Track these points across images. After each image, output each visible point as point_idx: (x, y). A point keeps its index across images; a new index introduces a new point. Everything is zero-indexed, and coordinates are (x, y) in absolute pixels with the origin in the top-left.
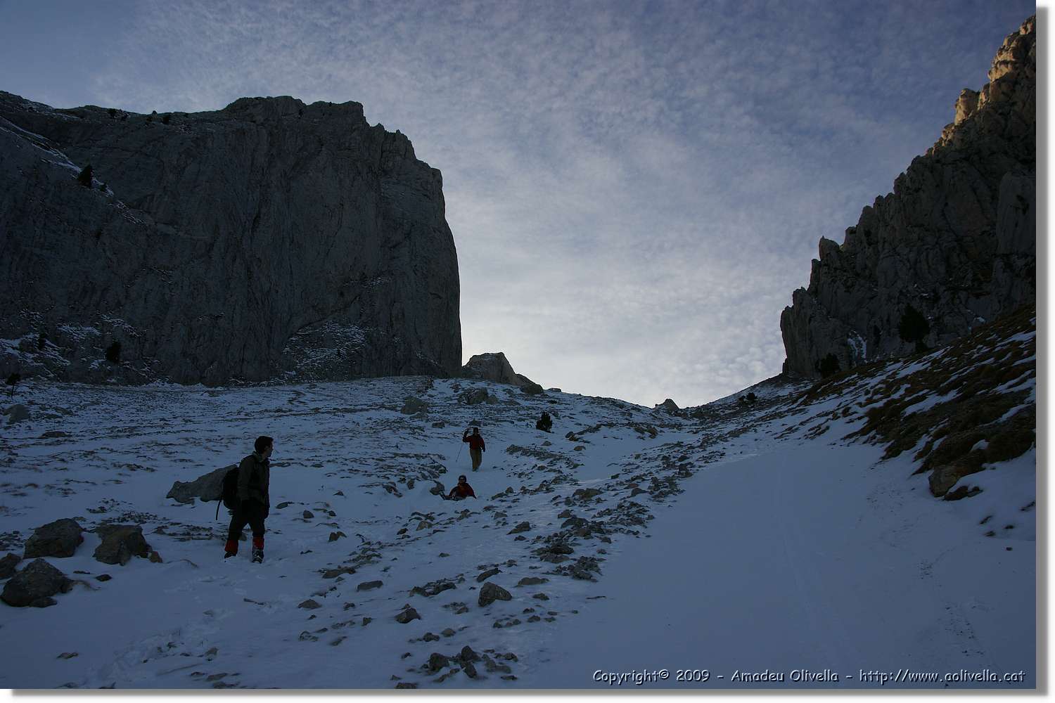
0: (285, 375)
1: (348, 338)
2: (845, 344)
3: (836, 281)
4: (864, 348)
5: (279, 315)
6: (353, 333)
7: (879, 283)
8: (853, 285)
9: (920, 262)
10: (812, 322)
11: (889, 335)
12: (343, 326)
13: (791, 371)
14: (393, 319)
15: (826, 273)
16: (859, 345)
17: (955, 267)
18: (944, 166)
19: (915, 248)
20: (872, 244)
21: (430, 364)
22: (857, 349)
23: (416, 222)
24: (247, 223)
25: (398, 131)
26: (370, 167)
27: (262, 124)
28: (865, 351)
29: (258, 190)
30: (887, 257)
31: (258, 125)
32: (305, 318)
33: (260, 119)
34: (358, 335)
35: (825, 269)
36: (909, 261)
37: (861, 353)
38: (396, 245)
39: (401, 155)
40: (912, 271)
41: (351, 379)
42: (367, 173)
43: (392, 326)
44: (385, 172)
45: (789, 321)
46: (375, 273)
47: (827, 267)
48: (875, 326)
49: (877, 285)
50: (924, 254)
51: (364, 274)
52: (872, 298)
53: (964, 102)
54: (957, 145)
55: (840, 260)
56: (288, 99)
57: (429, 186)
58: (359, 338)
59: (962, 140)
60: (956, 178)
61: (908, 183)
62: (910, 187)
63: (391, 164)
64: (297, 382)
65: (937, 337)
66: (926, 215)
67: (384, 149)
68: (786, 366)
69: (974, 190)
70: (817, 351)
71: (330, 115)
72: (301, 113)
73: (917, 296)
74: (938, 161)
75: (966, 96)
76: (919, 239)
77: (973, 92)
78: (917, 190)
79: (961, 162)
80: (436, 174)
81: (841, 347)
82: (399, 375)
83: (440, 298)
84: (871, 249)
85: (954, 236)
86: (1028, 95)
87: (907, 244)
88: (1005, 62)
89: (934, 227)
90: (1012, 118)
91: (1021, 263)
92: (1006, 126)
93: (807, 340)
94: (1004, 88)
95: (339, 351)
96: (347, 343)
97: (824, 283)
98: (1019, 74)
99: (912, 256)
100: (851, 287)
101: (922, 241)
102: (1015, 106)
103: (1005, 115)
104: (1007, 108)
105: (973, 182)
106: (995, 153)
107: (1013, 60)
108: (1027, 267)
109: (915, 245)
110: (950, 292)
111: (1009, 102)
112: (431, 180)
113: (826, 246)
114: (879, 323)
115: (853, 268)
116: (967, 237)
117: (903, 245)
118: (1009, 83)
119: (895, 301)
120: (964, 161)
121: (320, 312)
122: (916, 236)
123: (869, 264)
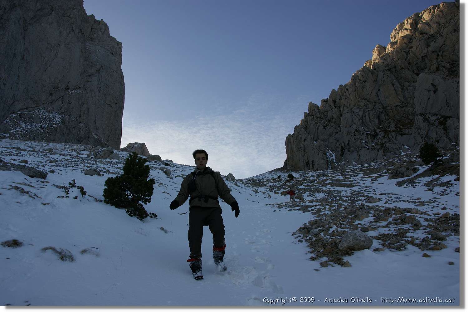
1: (50, 119)
2: (325, 154)
3: (318, 123)
4: (334, 157)
6: (54, 117)
7: (341, 126)
9: (365, 116)
10: (305, 142)
12: (49, 112)
13: (288, 166)
14: (82, 113)
15: (312, 119)
16: (331, 155)
17: (383, 121)
18: (379, 72)
19: (362, 110)
20: (337, 107)
21: (101, 141)
22: (329, 157)
23: (104, 65)
25: (102, 20)
28: (334, 159)
30: (347, 113)
32: (25, 104)
34: (57, 118)
36: (359, 116)
37: (332, 159)
38: (91, 75)
39: (102, 32)
40: (361, 120)
43: (80, 117)
44: (92, 39)
45: (289, 141)
46: (75, 87)
47: (312, 116)
48: (341, 147)
50: (368, 113)
51: (68, 86)
52: (337, 133)
53: (378, 50)
55: (319, 113)
57: (115, 49)
58: (57, 120)
59: (383, 63)
60: (385, 78)
61: (360, 77)
62: (361, 80)
63: (95, 35)
66: (368, 94)
67: (93, 27)
68: (285, 163)
69: (393, 85)
70: (308, 156)
73: (364, 133)
75: (379, 48)
76: (364, 105)
77: (382, 46)
78: (365, 82)
79: (386, 71)
80: (119, 45)
81: (323, 155)
83: (112, 107)
84: (336, 109)
85: (382, 106)
86: (419, 44)
87: (358, 107)
88: (406, 29)
89: (372, 101)
90: (410, 54)
91: (434, 118)
92: (407, 58)
93: (302, 151)
94: (405, 40)
95: (41, 126)
96: (48, 122)
97: (311, 123)
98: (412, 35)
99: (361, 113)
100: (326, 126)
101: (366, 106)
102: (412, 49)
103: (407, 53)
104: (407, 49)
105: (393, 81)
106: (403, 69)
107: (411, 28)
108: (439, 120)
109: (362, 108)
110: (383, 132)
111: (408, 47)
112: (116, 46)
113: (312, 107)
114: (343, 145)
115: (326, 117)
116: (389, 107)
117: (356, 107)
118: (408, 39)
119: (353, 134)
120: (388, 71)
121: (35, 102)
122: (363, 104)
123: (335, 116)
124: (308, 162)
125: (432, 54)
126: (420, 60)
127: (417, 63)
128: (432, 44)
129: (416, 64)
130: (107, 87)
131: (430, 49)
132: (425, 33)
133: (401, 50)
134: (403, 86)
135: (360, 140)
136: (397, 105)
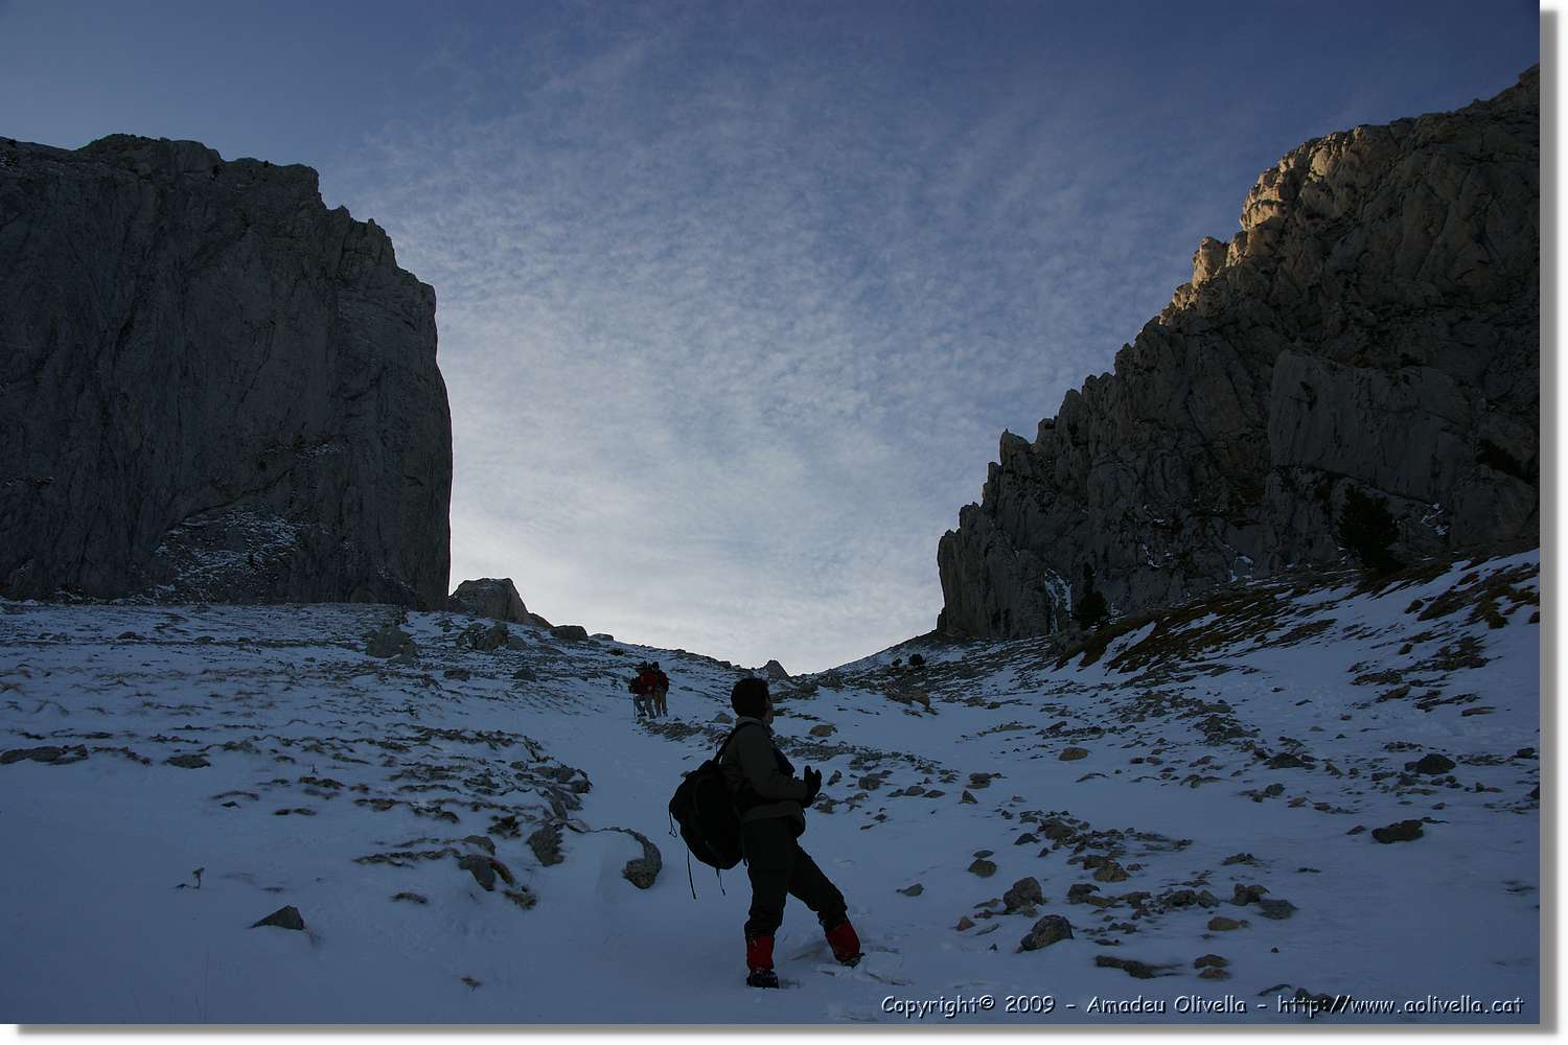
0: (156, 591)
1: (268, 538)
2: (1042, 589)
3: (1025, 496)
4: (1068, 596)
5: (153, 490)
6: (276, 529)
7: (1090, 503)
8: (1051, 503)
9: (1152, 473)
10: (989, 555)
11: (1107, 579)
12: (262, 517)
13: (950, 628)
14: (344, 512)
15: (1009, 484)
16: (1061, 591)
17: (1201, 484)
18: (1190, 338)
19: (1145, 453)
20: (1080, 444)
21: (399, 587)
22: (1056, 596)
23: (391, 362)
24: (109, 333)
25: (371, 221)
26: (323, 269)
27: (148, 177)
28: (1069, 601)
29: (132, 282)
30: (1104, 463)
31: (141, 177)
32: (199, 500)
33: (145, 168)
34: (285, 534)
35: (1009, 478)
36: (1135, 471)
37: (1063, 603)
38: (356, 397)
39: (373, 258)
40: (1140, 485)
41: (268, 602)
42: (318, 279)
43: (341, 522)
44: (346, 283)
45: (950, 552)
46: (319, 436)
47: (1011, 476)
48: (1087, 565)
49: (1086, 504)
50: (1158, 462)
51: (300, 436)
52: (1079, 523)
53: (1207, 255)
54: (1203, 311)
55: (1031, 465)
56: (195, 147)
57: (415, 310)
58: (286, 539)
59: (1209, 304)
60: (1205, 357)
61: (1137, 359)
62: (1140, 364)
63: (356, 270)
64: (176, 603)
65: (1183, 583)
66: (1161, 405)
67: (346, 246)
68: (942, 619)
69: (1229, 375)
70: (996, 598)
71: (265, 180)
72: (216, 170)
73: (1147, 522)
74: (1179, 331)
75: (1209, 248)
76: (1151, 439)
77: (1218, 242)
78: (1150, 370)
79: (1211, 333)
80: (427, 292)
81: (1036, 593)
82: (349, 602)
83: (422, 485)
84: (1077, 451)
85: (1200, 439)
86: (1300, 249)
87: (1135, 446)
88: (1269, 203)
89: (1172, 425)
90: (1280, 278)
91: (1307, 479)
92: (1271, 290)
93: (981, 581)
94: (1268, 237)
95: (251, 557)
96: (265, 545)
97: (1006, 498)
98: (1286, 221)
99: (1141, 464)
100: (1048, 506)
101: (1156, 442)
102: (1284, 265)
103: (1270, 274)
104: (1272, 265)
105: (1228, 364)
106: (1257, 325)
107: (1280, 200)
108: (1316, 486)
109: (1144, 449)
110: (1197, 518)
111: (1275, 257)
112: (418, 300)
113: (1010, 444)
114: (1090, 560)
115: (1051, 477)
116: (1219, 441)
117: (1127, 447)
118: (1274, 231)
119: (1116, 528)
120: (1215, 333)
121: (224, 492)
122: (1145, 436)
123: (1075, 473)
124: (998, 614)
125: (1333, 280)
126: (1306, 296)
127: (1298, 306)
128: (1336, 248)
129: (1293, 311)
130: (405, 426)
131: (1331, 263)
132: (1318, 215)
133: (1254, 264)
134: (1258, 376)
135: (1134, 544)
136: (1243, 435)
